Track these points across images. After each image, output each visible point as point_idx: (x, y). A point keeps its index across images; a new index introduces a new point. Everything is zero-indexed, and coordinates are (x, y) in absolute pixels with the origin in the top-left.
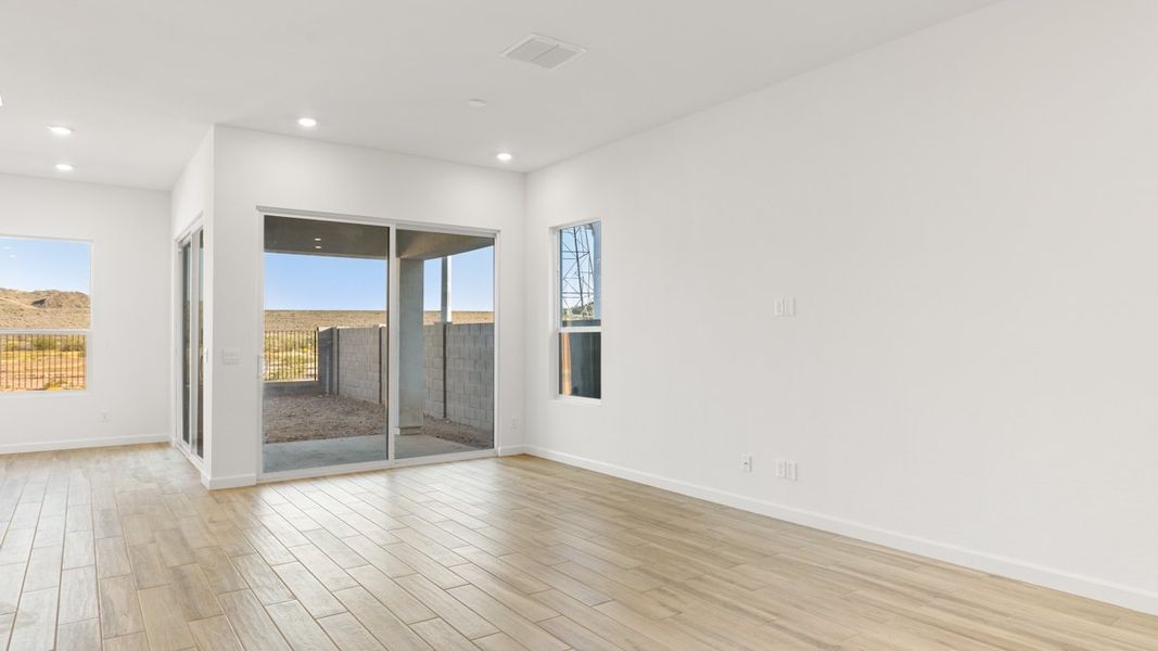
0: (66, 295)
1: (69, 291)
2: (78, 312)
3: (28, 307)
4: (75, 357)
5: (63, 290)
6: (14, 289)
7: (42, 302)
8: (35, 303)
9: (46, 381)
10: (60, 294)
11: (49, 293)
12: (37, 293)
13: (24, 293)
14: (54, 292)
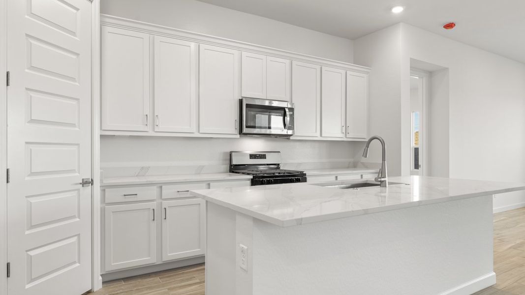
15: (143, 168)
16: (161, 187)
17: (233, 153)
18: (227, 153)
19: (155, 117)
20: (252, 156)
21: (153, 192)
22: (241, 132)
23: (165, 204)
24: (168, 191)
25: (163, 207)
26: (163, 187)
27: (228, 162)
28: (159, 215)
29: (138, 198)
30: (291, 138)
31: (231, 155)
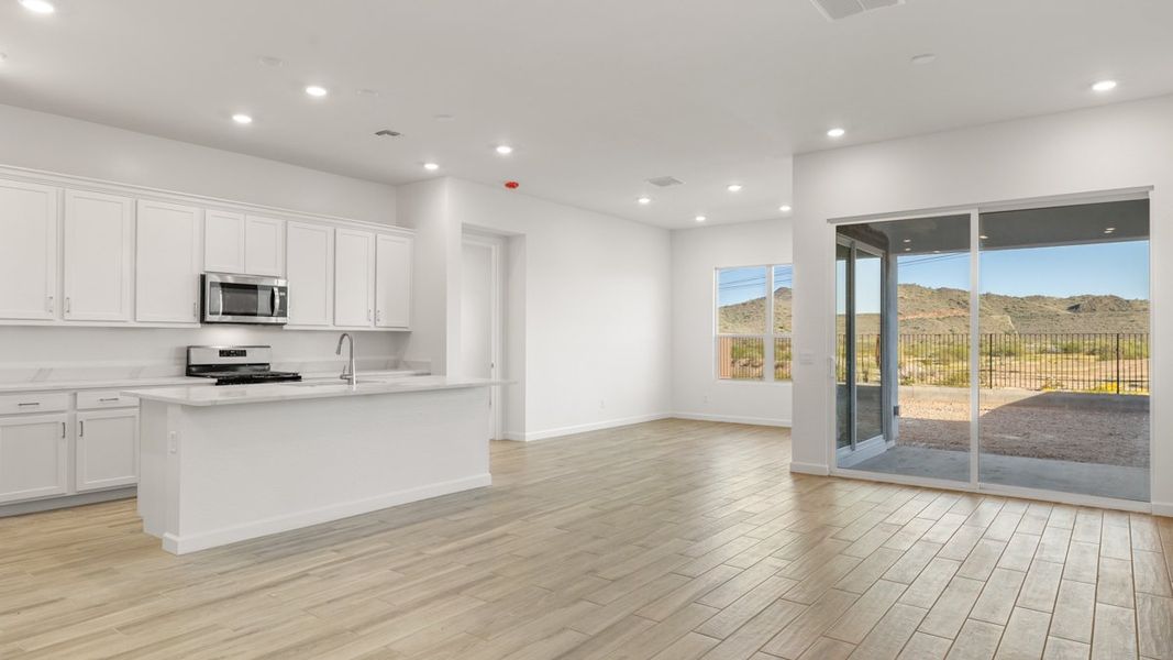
0: (1100, 299)
1: (1103, 295)
2: (1111, 315)
3: (1064, 312)
4: (1092, 361)
5: (1097, 295)
6: (1051, 295)
7: (1077, 307)
8: (1071, 309)
9: (1044, 383)
10: (1094, 298)
11: (1083, 298)
12: (1072, 299)
13: (1061, 300)
14: (1088, 296)
15: (41, 370)
16: (75, 394)
17: (192, 350)
18: (181, 349)
19: (63, 300)
20: (223, 353)
21: (63, 401)
22: (202, 320)
23: (81, 416)
24: (85, 400)
25: (79, 420)
26: (79, 394)
27: (185, 361)
28: (72, 431)
29: (41, 408)
30: (285, 327)
31: (188, 352)
